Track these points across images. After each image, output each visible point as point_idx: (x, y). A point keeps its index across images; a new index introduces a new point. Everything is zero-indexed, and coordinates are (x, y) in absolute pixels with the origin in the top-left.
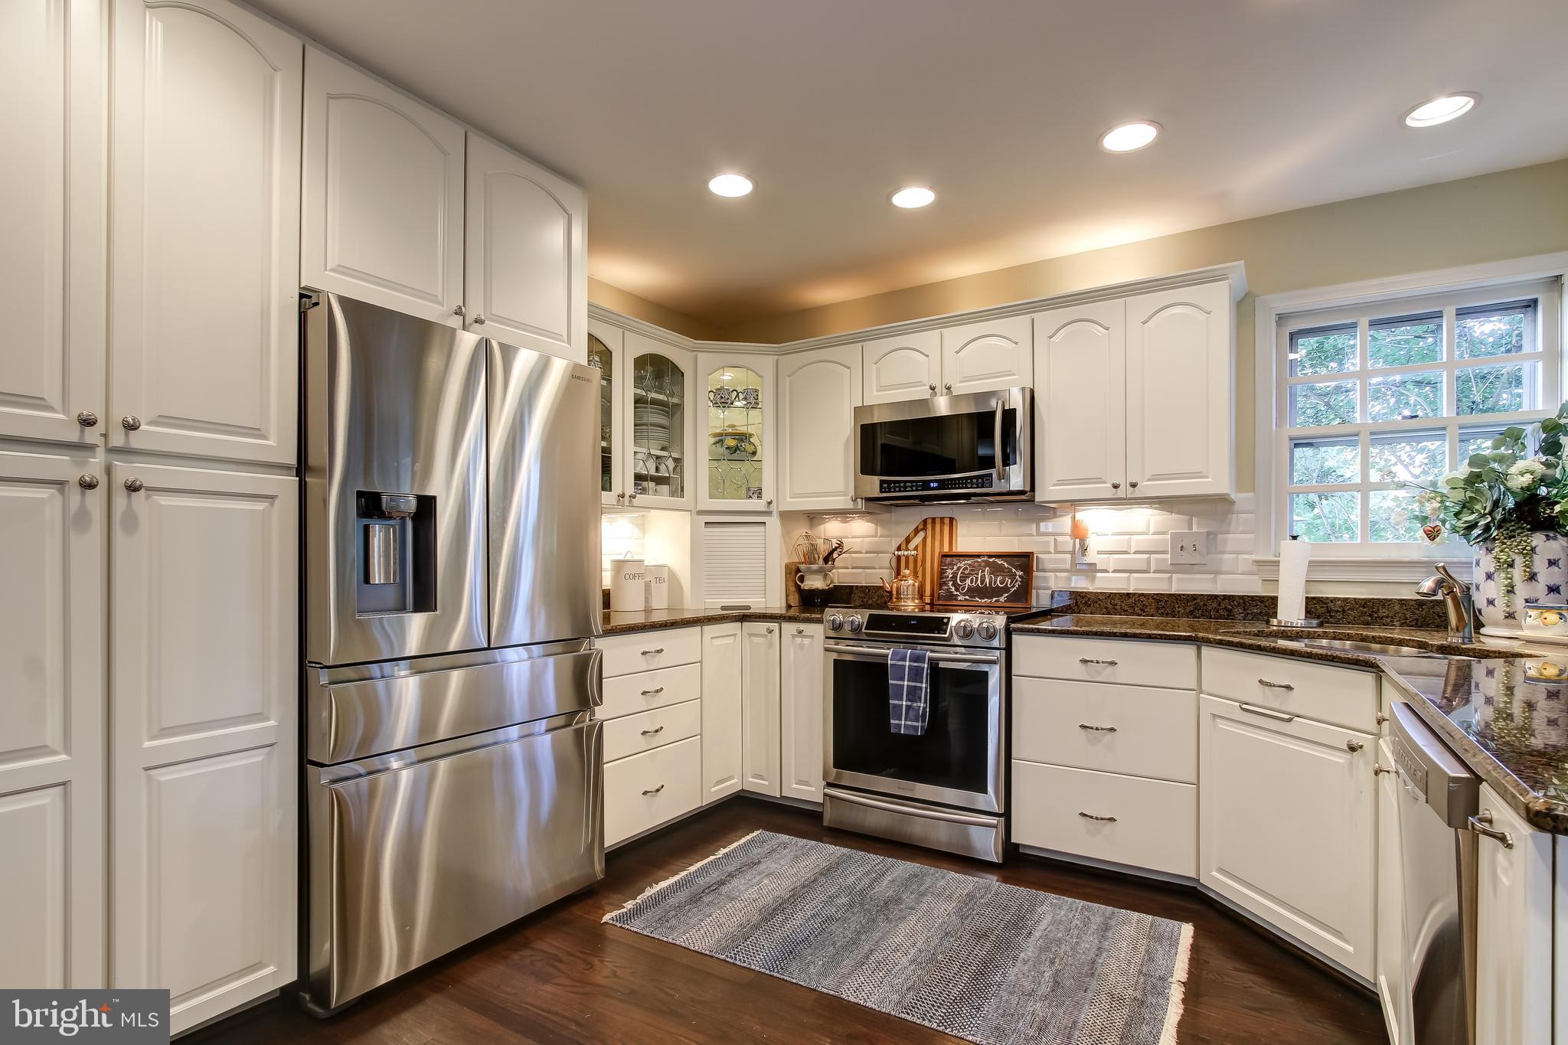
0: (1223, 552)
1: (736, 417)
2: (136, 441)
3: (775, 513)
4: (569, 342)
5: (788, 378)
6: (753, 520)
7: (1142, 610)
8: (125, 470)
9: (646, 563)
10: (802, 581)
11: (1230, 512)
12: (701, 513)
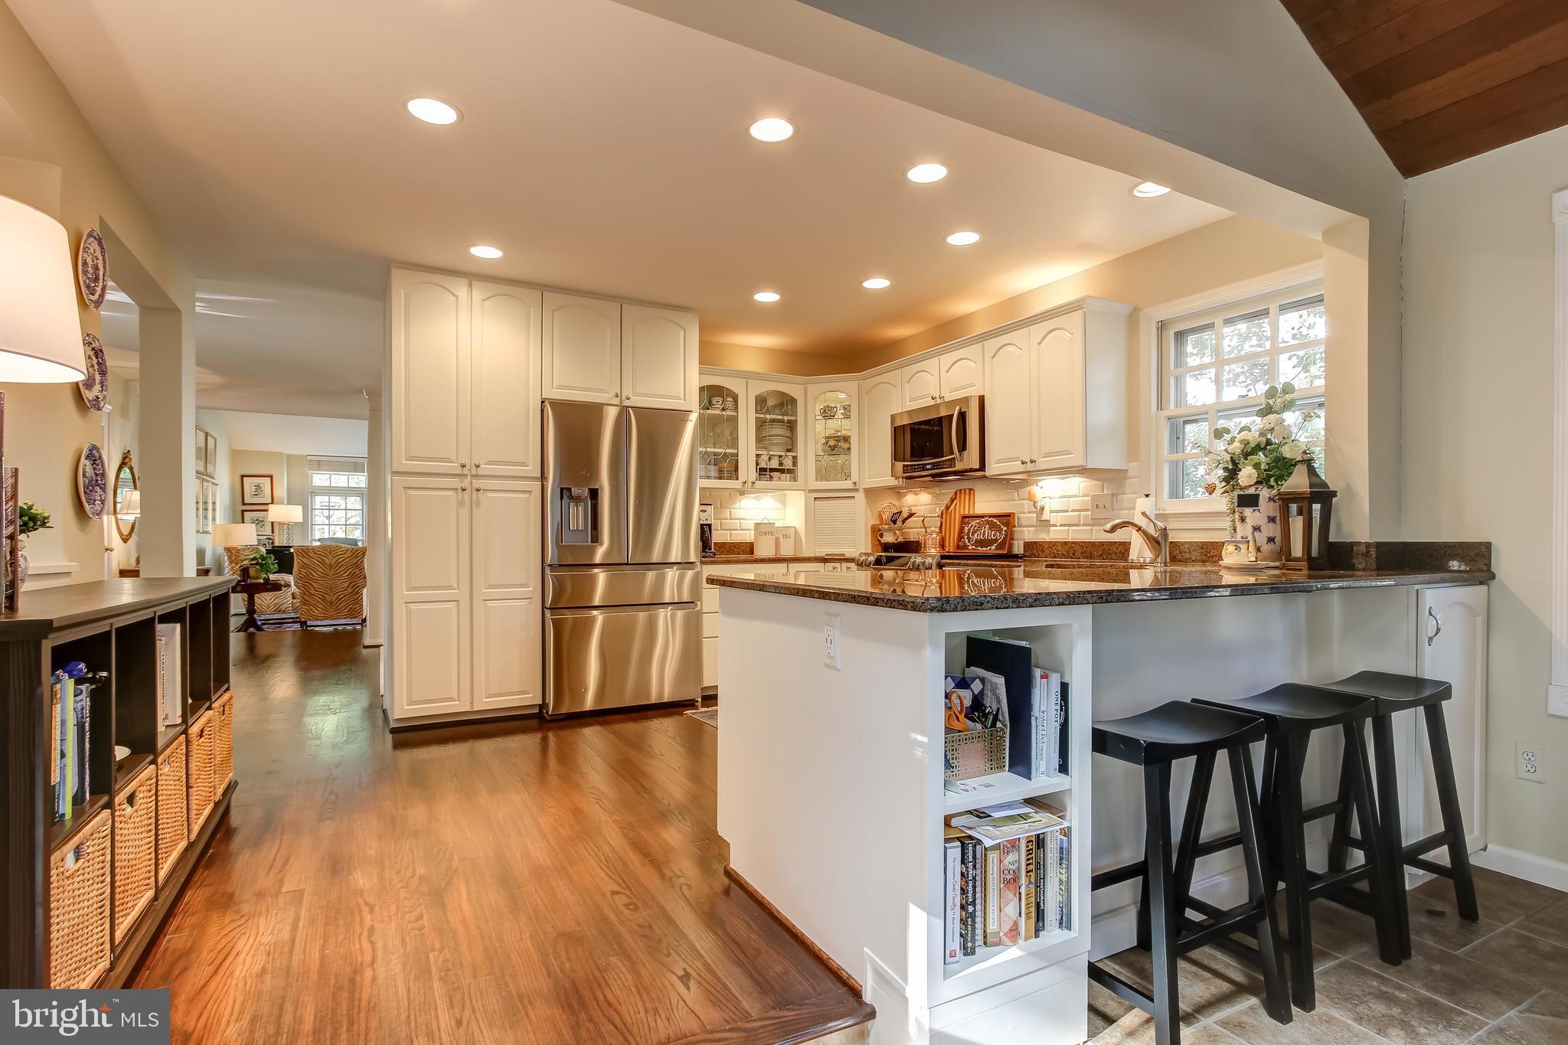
0: (1121, 509)
1: (837, 425)
2: (480, 472)
3: (861, 490)
4: (685, 400)
5: (866, 396)
6: (847, 494)
7: (1073, 554)
8: (477, 483)
9: (776, 525)
10: (882, 538)
11: (1125, 478)
12: (811, 491)
